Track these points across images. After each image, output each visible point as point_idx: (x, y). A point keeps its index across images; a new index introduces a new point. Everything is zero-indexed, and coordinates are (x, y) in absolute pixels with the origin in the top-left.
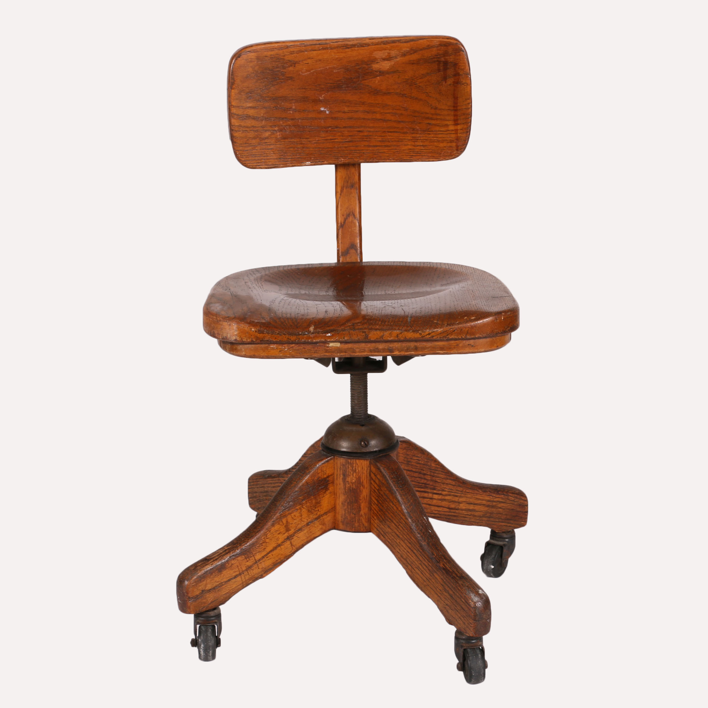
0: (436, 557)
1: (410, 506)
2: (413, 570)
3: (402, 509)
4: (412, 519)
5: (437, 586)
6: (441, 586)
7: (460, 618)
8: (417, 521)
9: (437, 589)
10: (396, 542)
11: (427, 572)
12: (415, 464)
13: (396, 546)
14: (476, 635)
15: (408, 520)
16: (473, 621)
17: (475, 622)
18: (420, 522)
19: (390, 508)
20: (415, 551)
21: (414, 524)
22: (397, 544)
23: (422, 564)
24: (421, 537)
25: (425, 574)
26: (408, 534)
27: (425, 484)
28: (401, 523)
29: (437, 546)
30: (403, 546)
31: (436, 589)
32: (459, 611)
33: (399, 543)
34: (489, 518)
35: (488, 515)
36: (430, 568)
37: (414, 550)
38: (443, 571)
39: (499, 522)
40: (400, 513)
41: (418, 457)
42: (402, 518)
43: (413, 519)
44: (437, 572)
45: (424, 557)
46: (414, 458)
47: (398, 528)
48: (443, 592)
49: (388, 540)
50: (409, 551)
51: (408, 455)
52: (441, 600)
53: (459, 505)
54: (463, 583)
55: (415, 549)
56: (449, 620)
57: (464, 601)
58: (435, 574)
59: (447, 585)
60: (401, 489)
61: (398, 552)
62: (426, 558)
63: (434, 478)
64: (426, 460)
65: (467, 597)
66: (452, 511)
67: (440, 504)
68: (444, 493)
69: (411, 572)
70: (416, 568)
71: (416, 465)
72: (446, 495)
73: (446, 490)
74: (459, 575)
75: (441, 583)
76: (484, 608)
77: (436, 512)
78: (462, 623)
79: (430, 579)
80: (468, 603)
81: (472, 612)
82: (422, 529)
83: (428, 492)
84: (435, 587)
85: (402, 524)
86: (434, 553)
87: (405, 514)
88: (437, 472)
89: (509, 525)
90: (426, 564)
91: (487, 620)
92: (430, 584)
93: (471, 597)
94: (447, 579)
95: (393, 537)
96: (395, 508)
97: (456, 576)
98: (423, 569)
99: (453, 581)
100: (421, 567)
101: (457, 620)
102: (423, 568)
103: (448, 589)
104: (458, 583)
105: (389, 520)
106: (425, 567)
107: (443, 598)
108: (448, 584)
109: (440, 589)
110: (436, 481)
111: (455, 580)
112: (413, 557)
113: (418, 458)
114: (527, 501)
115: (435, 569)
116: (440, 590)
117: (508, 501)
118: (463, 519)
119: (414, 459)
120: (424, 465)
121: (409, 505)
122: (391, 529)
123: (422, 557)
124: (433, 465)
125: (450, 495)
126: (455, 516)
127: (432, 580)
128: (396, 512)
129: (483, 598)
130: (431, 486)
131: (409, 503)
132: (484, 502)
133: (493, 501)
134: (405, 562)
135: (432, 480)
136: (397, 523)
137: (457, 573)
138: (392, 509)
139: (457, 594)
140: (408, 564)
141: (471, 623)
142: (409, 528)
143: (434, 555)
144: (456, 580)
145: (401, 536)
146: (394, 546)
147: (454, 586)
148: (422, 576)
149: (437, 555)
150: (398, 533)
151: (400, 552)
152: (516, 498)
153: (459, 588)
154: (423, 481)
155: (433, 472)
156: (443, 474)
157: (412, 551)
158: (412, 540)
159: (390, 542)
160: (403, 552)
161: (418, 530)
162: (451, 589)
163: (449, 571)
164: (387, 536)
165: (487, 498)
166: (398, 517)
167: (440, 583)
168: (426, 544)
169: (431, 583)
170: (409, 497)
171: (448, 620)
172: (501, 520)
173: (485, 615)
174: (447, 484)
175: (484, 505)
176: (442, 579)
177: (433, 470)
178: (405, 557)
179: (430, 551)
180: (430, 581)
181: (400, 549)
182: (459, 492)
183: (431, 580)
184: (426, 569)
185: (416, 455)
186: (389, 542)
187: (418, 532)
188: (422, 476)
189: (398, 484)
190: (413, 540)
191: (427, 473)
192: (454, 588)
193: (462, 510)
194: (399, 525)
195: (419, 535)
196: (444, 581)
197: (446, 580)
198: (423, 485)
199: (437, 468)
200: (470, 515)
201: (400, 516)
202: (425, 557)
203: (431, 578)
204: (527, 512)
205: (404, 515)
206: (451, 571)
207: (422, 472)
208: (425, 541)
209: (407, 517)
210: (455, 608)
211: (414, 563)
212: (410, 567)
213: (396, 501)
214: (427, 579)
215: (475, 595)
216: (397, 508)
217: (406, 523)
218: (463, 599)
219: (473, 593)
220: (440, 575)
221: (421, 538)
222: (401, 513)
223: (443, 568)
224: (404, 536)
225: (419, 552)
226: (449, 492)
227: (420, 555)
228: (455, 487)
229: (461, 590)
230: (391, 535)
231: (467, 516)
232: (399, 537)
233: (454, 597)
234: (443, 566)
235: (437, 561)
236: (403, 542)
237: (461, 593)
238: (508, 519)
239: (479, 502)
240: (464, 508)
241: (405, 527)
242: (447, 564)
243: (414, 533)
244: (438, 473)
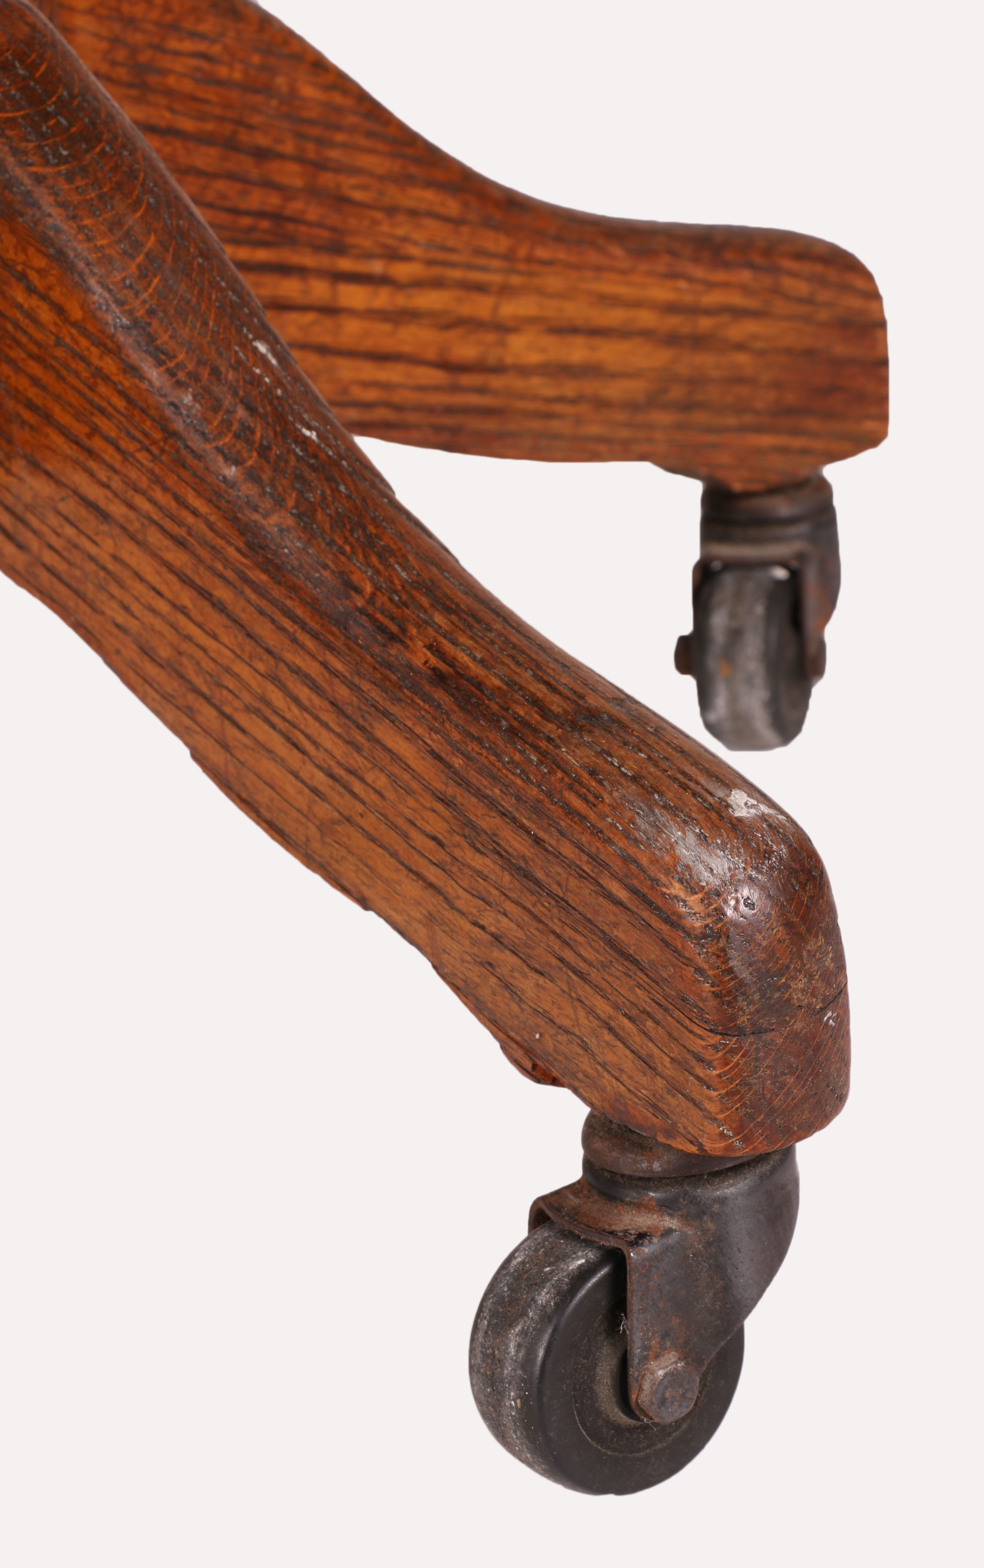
0: (371, 601)
1: (143, 275)
2: (231, 732)
3: (91, 313)
4: (171, 365)
5: (408, 812)
6: (439, 807)
7: (611, 1029)
8: (205, 374)
9: (413, 833)
10: (92, 558)
11: (325, 725)
12: (187, 86)
13: (101, 588)
14: (746, 1140)
15: (142, 378)
16: (715, 1039)
17: (732, 1043)
18: (231, 376)
19: (17, 326)
20: (222, 593)
21: (188, 399)
22: (104, 568)
23: (285, 674)
24: (253, 476)
25: (315, 744)
26: (157, 481)
27: (277, 217)
28: (102, 411)
29: (371, 529)
30: (142, 579)
31: (406, 836)
32: (594, 975)
33: (115, 558)
34: (687, 407)
35: (677, 393)
36: (343, 692)
37: (218, 582)
38: (439, 695)
39: (743, 429)
40: (84, 343)
41: (203, 37)
42: (100, 374)
43: (180, 366)
44: (395, 709)
45: (287, 623)
46: (173, 44)
47: (90, 453)
48: (457, 853)
49: (49, 558)
50: (186, 597)
51: (130, 22)
52: (449, 914)
53: (503, 344)
54: (600, 761)
55: (221, 576)
56: (529, 1052)
57: (622, 894)
58: (383, 731)
59: (479, 794)
60: (63, 168)
61: (118, 626)
62: (303, 626)
63: (326, 179)
64: (256, 59)
65: (644, 861)
66: (466, 380)
67: (388, 344)
68: (402, 271)
69: (225, 747)
70: (248, 709)
71: (201, 94)
72: (418, 284)
73: (413, 251)
74: (556, 704)
75: (439, 785)
76: (788, 925)
77: (371, 395)
78: (628, 1062)
79: (351, 772)
80: (659, 902)
81: (700, 970)
82: (250, 421)
83: (301, 272)
84: (394, 827)
85: (109, 417)
86: (355, 578)
87: (112, 337)
88: (340, 137)
89: (798, 442)
90: (313, 669)
91: (823, 1010)
92: (360, 808)
93: (676, 859)
94: (472, 747)
95: (69, 531)
96: (46, 315)
97: (535, 717)
98: (296, 711)
99: (517, 757)
100: (277, 697)
101: (592, 1042)
102: (296, 700)
103: (489, 822)
104: (559, 765)
105: (27, 415)
106: (304, 693)
107: (461, 892)
108: (482, 782)
109: (428, 829)
110: (341, 201)
111: (536, 748)
112: (215, 637)
113: (202, 47)
114: (874, 296)
115: (376, 694)
116: (434, 839)
117: (780, 306)
118: (537, 425)
119: (177, 54)
120: (247, 87)
121: (133, 269)
122: (48, 475)
123: (273, 621)
124: (308, 91)
125: (437, 284)
126: (488, 412)
127: (370, 777)
128: (59, 342)
129: (769, 853)
130: (316, 231)
131: (133, 257)
132: (647, 318)
133: (695, 311)
134: (172, 685)
135: (313, 192)
136: (78, 416)
137: (539, 690)
138: (32, 330)
139: (567, 850)
140: (191, 698)
141: (700, 1059)
142: (157, 436)
143: (358, 591)
144: (543, 744)
145: (117, 509)
146: (90, 590)
147: (534, 791)
148: (294, 758)
149: (377, 588)
150: (93, 492)
151: (133, 625)
152: (823, 282)
153: (576, 803)
154: (256, 199)
155: (320, 142)
156: (380, 146)
157: (204, 594)
158: (190, 519)
159: (61, 566)
160: (149, 618)
161: (220, 435)
162: (514, 820)
163: (480, 685)
164: (35, 532)
165: (662, 293)
166: (77, 374)
167: (427, 788)
168: (290, 521)
169: (363, 802)
170: (132, 220)
171: (519, 1054)
172: (748, 419)
173: (801, 983)
174: (413, 213)
175: (646, 334)
176: (438, 758)
177: (312, 122)
178: (164, 652)
179: (325, 567)
180: (357, 787)
181: (128, 600)
182: (495, 263)
183: (362, 779)
184: (317, 701)
185: (188, 25)
186: (50, 570)
187: (219, 450)
188: (247, 166)
189: (43, 136)
190: (195, 513)
191: (280, 148)
192: (536, 809)
193: (524, 371)
194: (89, 436)
195: (231, 471)
196: (449, 766)
197: (467, 757)
198: (265, 224)
199: (339, 110)
200: (574, 401)
201: (89, 364)
202: (295, 619)
203: (358, 761)
204: (884, 363)
205: (110, 351)
206: (497, 682)
207: (244, 137)
208: (279, 502)
209: (135, 356)
210: (561, 960)
211: (231, 683)
212: (209, 714)
213: (41, 262)
214: (331, 776)
215: (703, 839)
216: (59, 310)
217: (129, 401)
218: (614, 876)
219: (687, 822)
220: (419, 730)
221: (248, 490)
222: (85, 333)
223: (434, 669)
224: (140, 501)
225: (248, 591)
226: (430, 263)
227: (262, 612)
228: (465, 230)
229: (592, 816)
230: (53, 520)
231: (558, 408)
232: (105, 516)
233: (540, 875)
234: (434, 661)
235: (382, 629)
236: (135, 549)
237: (596, 832)
238: (789, 411)
239: (615, 317)
240: (534, 358)
241: (128, 434)
242: (462, 639)
243: (190, 459)
244: (344, 146)
